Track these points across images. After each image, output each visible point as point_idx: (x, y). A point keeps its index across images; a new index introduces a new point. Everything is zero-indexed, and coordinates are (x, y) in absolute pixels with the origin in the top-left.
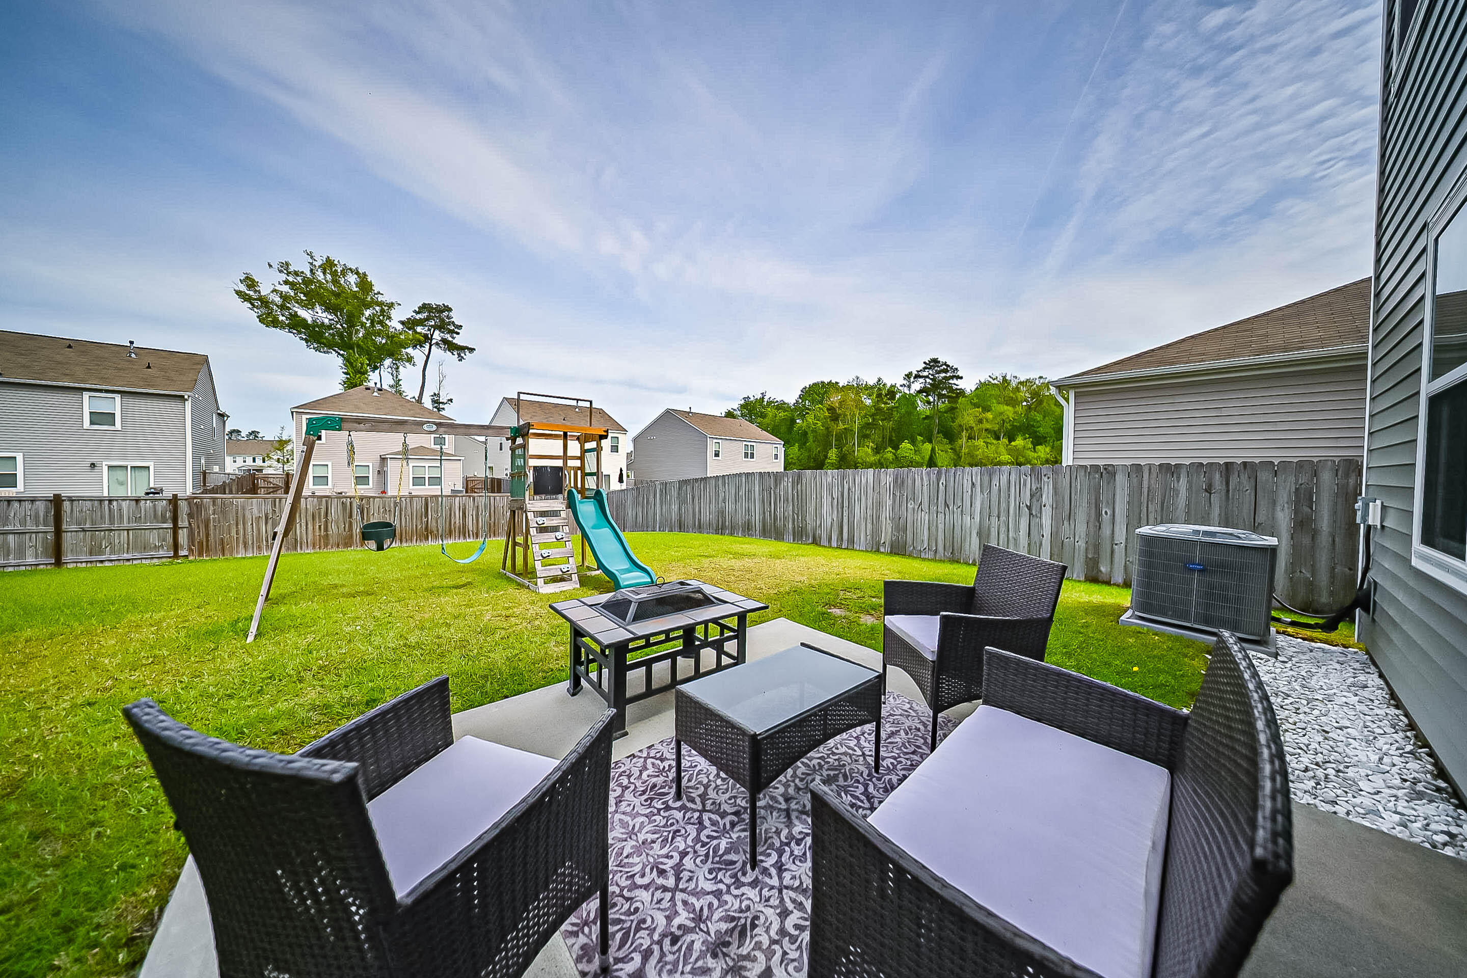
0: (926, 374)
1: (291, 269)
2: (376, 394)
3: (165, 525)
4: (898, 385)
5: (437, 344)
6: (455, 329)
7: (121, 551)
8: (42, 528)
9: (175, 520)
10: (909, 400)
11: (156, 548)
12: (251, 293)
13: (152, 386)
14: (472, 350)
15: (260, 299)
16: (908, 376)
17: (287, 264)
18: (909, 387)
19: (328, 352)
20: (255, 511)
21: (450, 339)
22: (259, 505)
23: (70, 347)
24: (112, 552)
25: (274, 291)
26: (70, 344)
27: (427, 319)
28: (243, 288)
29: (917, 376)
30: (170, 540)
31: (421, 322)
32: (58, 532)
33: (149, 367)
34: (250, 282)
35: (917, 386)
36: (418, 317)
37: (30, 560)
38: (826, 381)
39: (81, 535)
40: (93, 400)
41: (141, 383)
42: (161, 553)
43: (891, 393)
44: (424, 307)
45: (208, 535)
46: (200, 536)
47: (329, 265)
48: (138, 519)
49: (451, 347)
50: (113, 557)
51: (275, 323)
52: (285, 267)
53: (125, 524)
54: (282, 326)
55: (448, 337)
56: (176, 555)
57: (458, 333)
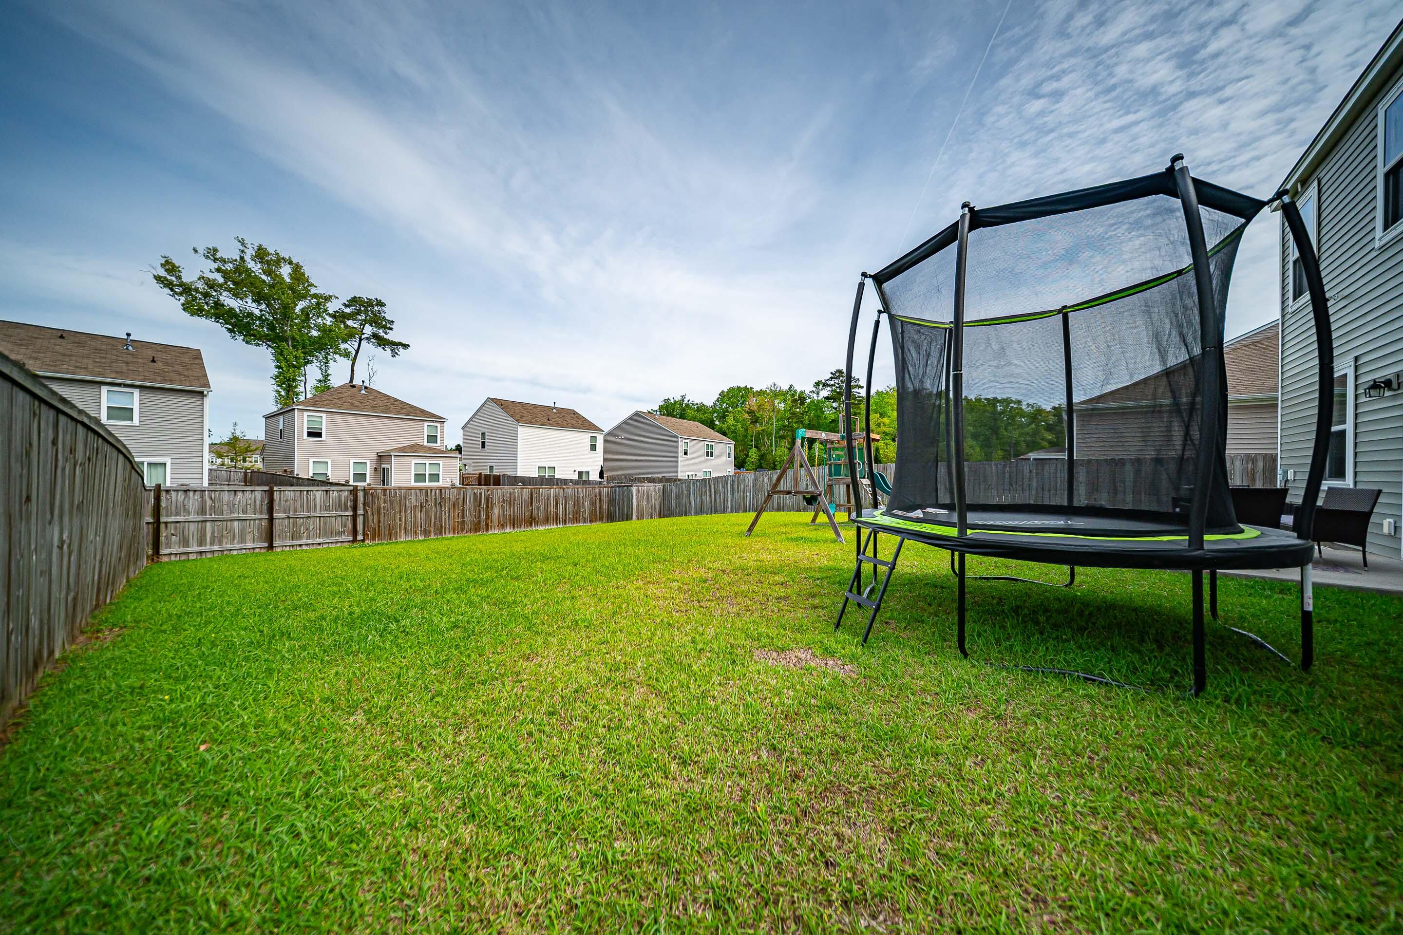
0: (832, 383)
1: (218, 255)
2: (363, 392)
3: (347, 513)
4: (807, 392)
5: (368, 339)
6: (387, 325)
7: (315, 537)
8: (258, 516)
9: (355, 508)
10: (818, 406)
11: (340, 533)
12: (173, 278)
13: (170, 381)
14: (406, 346)
15: (181, 284)
16: (817, 384)
17: (216, 250)
18: (818, 393)
19: (258, 345)
20: (413, 500)
21: (382, 334)
22: (416, 495)
23: (62, 337)
24: (308, 538)
25: (201, 278)
26: (62, 335)
27: (359, 313)
28: (162, 273)
29: (824, 385)
30: (350, 526)
31: (352, 316)
32: (271, 520)
33: (153, 361)
34: (170, 267)
35: (825, 393)
36: (348, 310)
37: (250, 545)
38: (742, 386)
39: (286, 521)
40: (112, 395)
41: (158, 378)
42: (344, 538)
43: (802, 399)
44: (354, 301)
45: (379, 522)
46: (373, 521)
47: (261, 254)
48: (327, 508)
49: (381, 342)
50: (310, 542)
51: (199, 312)
52: (212, 254)
53: (318, 514)
54: (208, 316)
55: (381, 332)
56: (355, 540)
57: (391, 329)
